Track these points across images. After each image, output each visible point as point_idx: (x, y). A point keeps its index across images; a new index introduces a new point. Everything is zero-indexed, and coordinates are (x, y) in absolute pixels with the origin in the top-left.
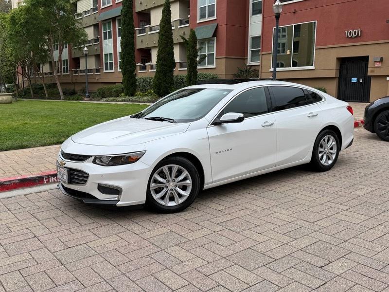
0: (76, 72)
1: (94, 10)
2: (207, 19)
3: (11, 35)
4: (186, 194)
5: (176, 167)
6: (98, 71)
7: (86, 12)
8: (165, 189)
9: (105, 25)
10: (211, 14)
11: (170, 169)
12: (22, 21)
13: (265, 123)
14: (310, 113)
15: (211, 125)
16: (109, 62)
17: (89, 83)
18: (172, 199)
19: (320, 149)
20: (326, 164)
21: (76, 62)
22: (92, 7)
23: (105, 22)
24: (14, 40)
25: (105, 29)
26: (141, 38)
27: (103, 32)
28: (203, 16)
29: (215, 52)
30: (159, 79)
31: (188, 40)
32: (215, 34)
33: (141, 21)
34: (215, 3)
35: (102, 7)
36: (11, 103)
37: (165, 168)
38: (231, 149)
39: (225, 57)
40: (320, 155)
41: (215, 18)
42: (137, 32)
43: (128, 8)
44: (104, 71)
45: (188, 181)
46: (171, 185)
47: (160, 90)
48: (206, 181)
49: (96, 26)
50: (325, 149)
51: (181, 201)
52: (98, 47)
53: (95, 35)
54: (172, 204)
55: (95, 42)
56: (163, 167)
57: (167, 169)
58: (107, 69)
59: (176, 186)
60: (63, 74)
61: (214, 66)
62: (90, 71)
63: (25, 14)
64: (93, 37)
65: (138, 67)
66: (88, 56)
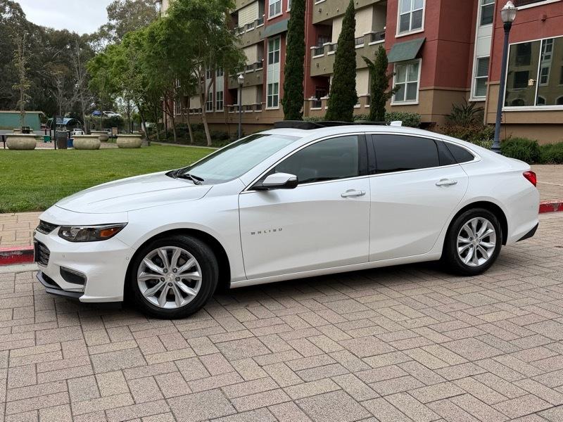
0: (232, 109)
1: (259, 22)
2: (411, 32)
3: (149, 56)
4: (193, 292)
5: (178, 251)
6: (259, 107)
7: (249, 26)
8: (161, 282)
9: (271, 43)
10: (417, 24)
11: (170, 253)
12: (162, 38)
13: (348, 191)
14: (441, 180)
15: (248, 190)
16: (273, 95)
17: (242, 124)
18: (171, 297)
19: (461, 239)
20: (473, 264)
21: (232, 94)
22: (257, 18)
23: (271, 39)
24: (151, 63)
25: (271, 49)
26: (317, 61)
27: (268, 53)
28: (404, 27)
29: (418, 81)
31: (373, 62)
32: (420, 54)
33: (320, 36)
34: (424, 8)
35: (269, 18)
36: (139, 147)
37: (162, 252)
38: (280, 230)
39: (433, 87)
40: (460, 249)
41: (422, 29)
42: (313, 52)
43: (297, 18)
44: (267, 108)
45: (197, 274)
46: (170, 277)
48: (233, 276)
49: (260, 45)
50: (472, 239)
51: (184, 302)
52: (262, 73)
53: (258, 58)
54: (170, 305)
55: (258, 68)
56: (157, 249)
57: (164, 252)
58: (270, 105)
59: (178, 279)
60: (217, 111)
61: (417, 102)
62: (249, 107)
63: (167, 29)
64: (256, 61)
65: (311, 103)
66: (249, 87)
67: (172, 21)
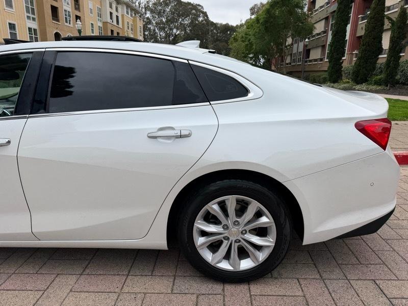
0: (306, 62)
1: (328, 3)
6: (321, 60)
7: (321, 7)
9: (333, 17)
21: (307, 52)
22: (326, 1)
23: (333, 14)
25: (333, 21)
26: (362, 26)
27: (331, 23)
30: (359, 65)
31: (395, 19)
33: (366, 7)
40: (201, 241)
42: (360, 19)
44: (326, 60)
47: (358, 77)
49: (327, 19)
52: (325, 37)
53: (325, 28)
55: (324, 34)
60: (297, 64)
62: (316, 60)
63: (266, 14)
64: (323, 30)
65: (354, 55)
66: (317, 47)
67: (269, 9)
